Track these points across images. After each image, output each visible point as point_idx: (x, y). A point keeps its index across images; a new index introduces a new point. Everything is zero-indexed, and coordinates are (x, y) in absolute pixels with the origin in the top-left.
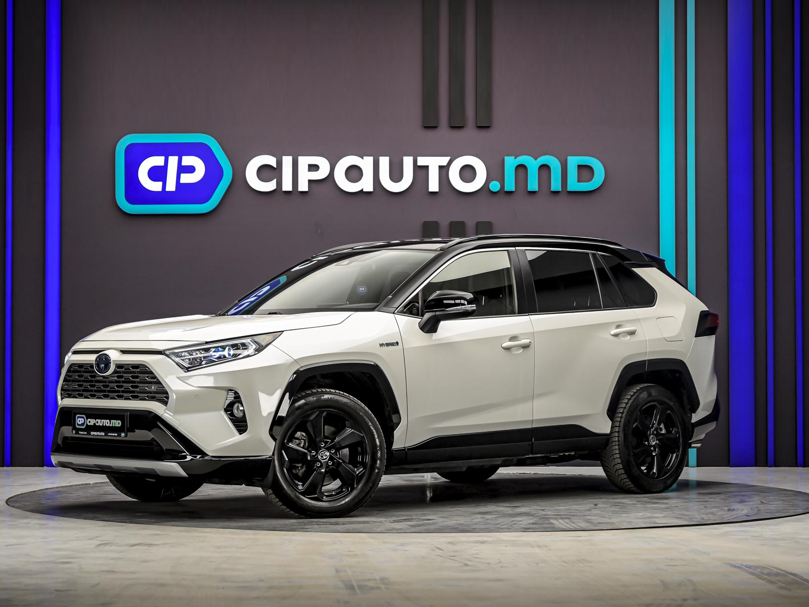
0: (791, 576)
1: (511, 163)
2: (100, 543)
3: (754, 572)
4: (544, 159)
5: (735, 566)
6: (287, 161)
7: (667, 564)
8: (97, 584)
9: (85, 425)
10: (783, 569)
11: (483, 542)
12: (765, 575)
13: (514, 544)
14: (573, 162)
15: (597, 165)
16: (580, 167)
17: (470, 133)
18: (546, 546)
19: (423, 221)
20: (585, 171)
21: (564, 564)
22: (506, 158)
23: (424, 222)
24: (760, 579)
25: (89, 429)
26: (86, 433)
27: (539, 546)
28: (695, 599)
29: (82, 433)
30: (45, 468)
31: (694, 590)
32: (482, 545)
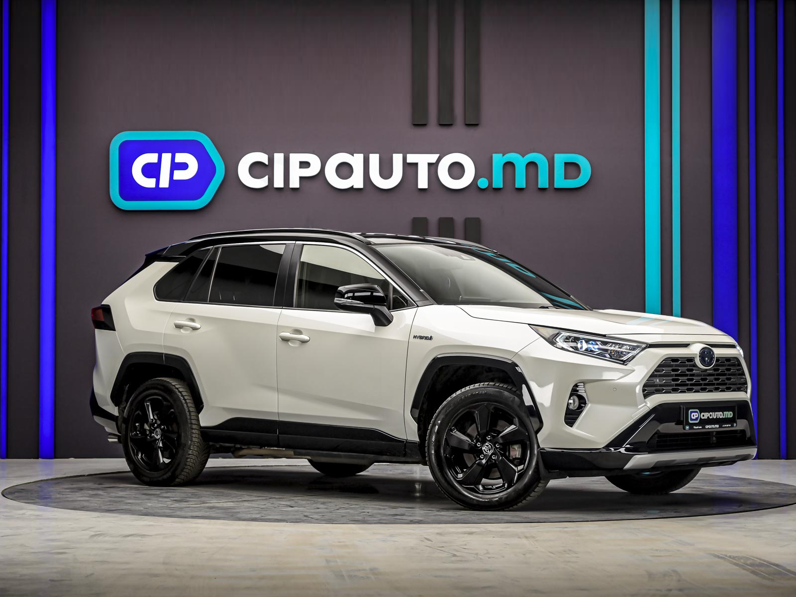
0: (774, 567)
1: (498, 160)
2: (93, 533)
3: (738, 562)
4: (532, 157)
5: (718, 557)
6: (279, 158)
7: (652, 554)
8: (92, 574)
9: (699, 420)
10: (766, 559)
11: (471, 533)
12: (748, 565)
13: (502, 535)
14: (560, 159)
15: (583, 162)
16: (567, 164)
17: (459, 131)
18: (534, 537)
19: (412, 218)
20: (572, 168)
21: (551, 554)
22: (494, 156)
23: (414, 218)
24: (744, 569)
25: (703, 422)
26: (701, 427)
27: (526, 537)
28: (681, 590)
29: (697, 427)
30: (40, 460)
31: (679, 581)
32: (471, 536)
